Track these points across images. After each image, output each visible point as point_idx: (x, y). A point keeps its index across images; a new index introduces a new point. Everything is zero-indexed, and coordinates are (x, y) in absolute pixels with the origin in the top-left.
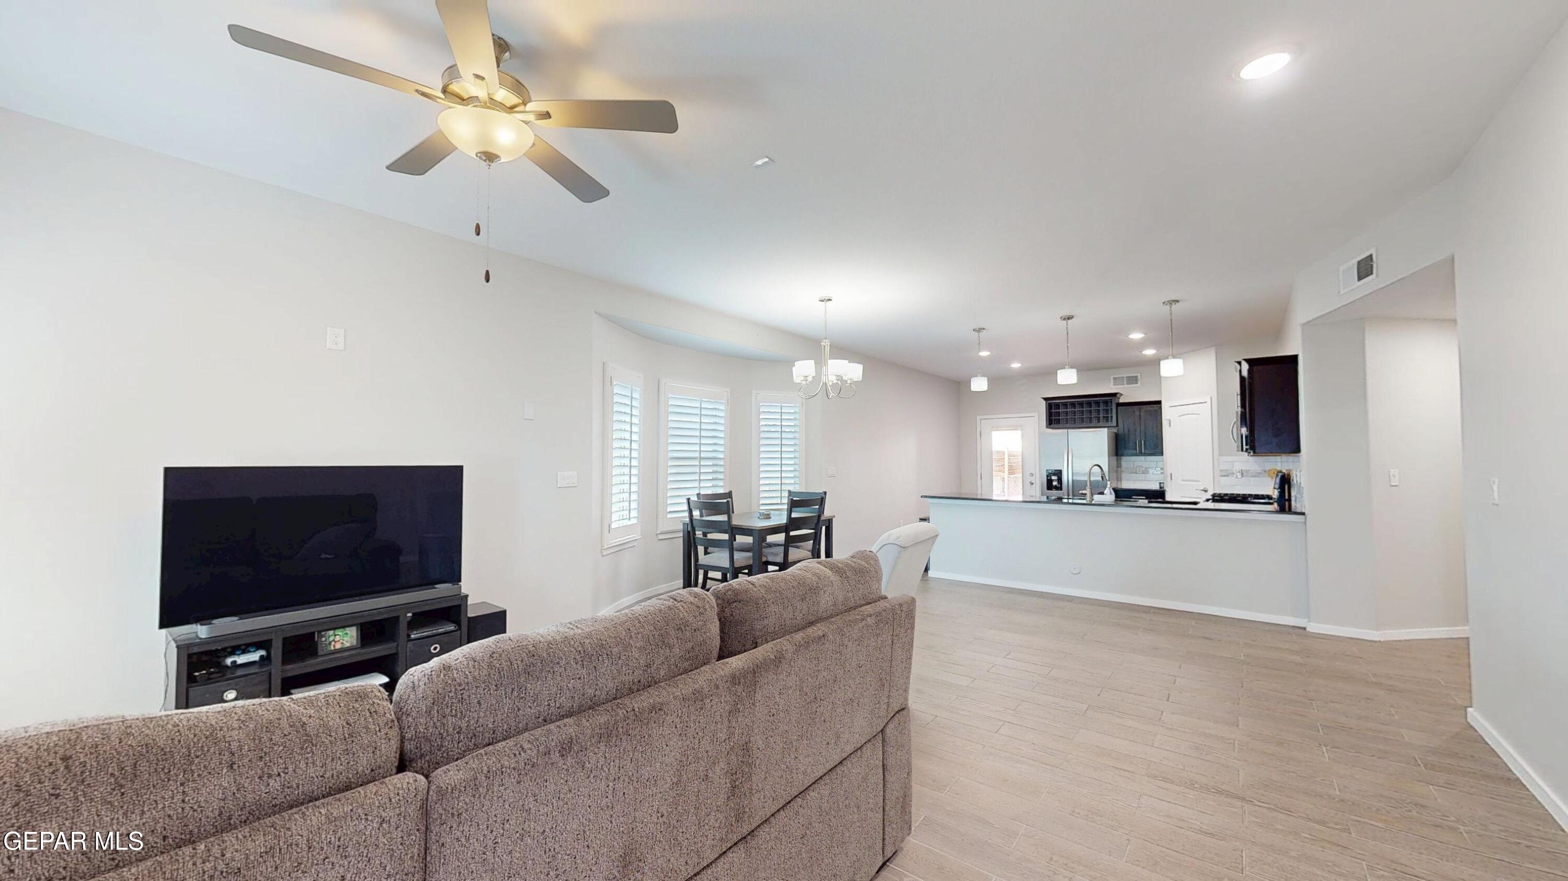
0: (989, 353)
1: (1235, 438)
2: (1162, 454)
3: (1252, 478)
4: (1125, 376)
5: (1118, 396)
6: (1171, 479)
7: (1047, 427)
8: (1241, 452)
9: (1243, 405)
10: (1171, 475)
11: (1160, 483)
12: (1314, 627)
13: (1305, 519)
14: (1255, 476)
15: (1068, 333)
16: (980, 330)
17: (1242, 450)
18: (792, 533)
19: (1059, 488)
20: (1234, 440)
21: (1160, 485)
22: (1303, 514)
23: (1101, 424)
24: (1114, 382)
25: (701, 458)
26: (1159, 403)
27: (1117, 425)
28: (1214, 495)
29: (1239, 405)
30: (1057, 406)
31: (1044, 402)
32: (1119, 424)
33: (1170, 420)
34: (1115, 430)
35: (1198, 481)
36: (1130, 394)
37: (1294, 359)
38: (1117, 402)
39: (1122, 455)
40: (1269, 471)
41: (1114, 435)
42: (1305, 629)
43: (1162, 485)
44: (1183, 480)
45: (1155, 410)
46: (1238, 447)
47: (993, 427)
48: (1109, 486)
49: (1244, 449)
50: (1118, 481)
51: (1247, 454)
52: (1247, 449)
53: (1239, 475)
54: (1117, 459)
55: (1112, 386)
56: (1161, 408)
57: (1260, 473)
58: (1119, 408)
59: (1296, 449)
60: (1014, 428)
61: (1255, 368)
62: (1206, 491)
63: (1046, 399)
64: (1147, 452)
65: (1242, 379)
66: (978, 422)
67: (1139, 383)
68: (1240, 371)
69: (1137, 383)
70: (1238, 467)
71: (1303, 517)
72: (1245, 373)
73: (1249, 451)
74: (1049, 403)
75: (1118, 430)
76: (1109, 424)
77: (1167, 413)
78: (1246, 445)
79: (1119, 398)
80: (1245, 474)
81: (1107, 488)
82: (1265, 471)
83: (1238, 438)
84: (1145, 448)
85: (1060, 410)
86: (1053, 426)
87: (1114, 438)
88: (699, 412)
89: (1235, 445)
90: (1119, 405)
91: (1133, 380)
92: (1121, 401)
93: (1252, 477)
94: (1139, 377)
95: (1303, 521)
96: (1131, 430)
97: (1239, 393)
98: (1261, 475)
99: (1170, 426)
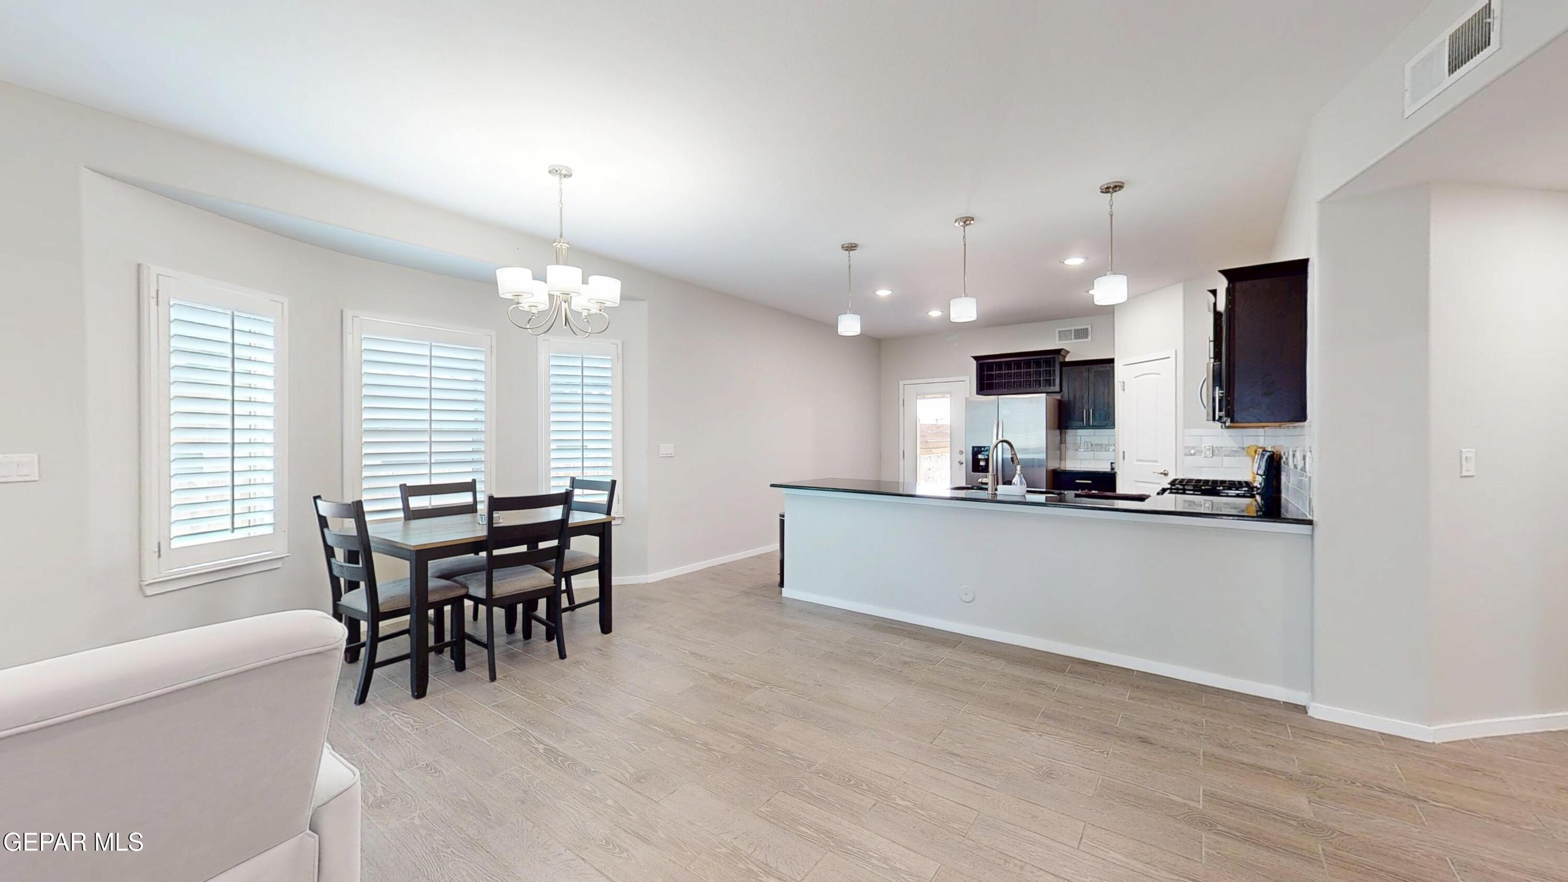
0: (889, 292)
1: (1205, 405)
2: (1112, 426)
3: (1225, 458)
4: (1073, 328)
5: (1062, 353)
6: (1124, 459)
7: (978, 393)
8: (1212, 422)
9: (1217, 356)
10: (1124, 452)
11: (1112, 463)
12: (1319, 711)
13: (1313, 530)
14: (1229, 456)
15: (965, 245)
16: (851, 247)
17: (1214, 419)
18: (496, 552)
19: (985, 469)
20: (1203, 404)
21: (1111, 466)
22: (1310, 522)
23: (1042, 388)
24: (1060, 336)
25: (431, 432)
26: (1111, 361)
27: (1061, 390)
28: (1173, 483)
29: (1212, 356)
30: (990, 367)
31: (974, 362)
32: (1063, 389)
33: (1124, 382)
34: (1058, 397)
35: (1156, 461)
36: (1078, 351)
37: (1300, 267)
38: (1061, 360)
39: (1067, 428)
40: (1248, 448)
41: (1056, 402)
42: (1303, 709)
43: (1113, 465)
44: (1138, 460)
45: (1108, 371)
46: (1208, 415)
47: (917, 395)
48: (1018, 472)
49: (1217, 418)
50: (1061, 459)
51: (1219, 424)
52: (1220, 418)
53: (1209, 453)
54: (1061, 433)
55: (1057, 341)
56: (1113, 368)
57: (1237, 451)
58: (1064, 369)
59: (1300, 415)
60: (943, 394)
61: (1238, 285)
62: (1166, 474)
63: (976, 358)
64: (1096, 423)
65: (1217, 315)
66: (901, 387)
67: (1090, 337)
68: (1215, 304)
69: (1087, 338)
70: (1207, 443)
71: (1309, 527)
72: (1221, 307)
73: (1224, 419)
74: (980, 364)
75: (1062, 397)
76: (1052, 389)
77: (1121, 372)
78: (1220, 410)
79: (1065, 357)
80: (1216, 452)
81: (1017, 476)
82: (1243, 448)
83: (1208, 400)
84: (1094, 419)
85: (994, 373)
86: (985, 391)
87: (1057, 407)
88: (428, 363)
89: (1203, 412)
90: (1065, 364)
91: (1082, 334)
92: (1067, 359)
93: (1225, 456)
94: (1090, 329)
95: (1310, 533)
96: (1078, 396)
97: (1212, 339)
98: (1237, 454)
99: (1124, 390)
